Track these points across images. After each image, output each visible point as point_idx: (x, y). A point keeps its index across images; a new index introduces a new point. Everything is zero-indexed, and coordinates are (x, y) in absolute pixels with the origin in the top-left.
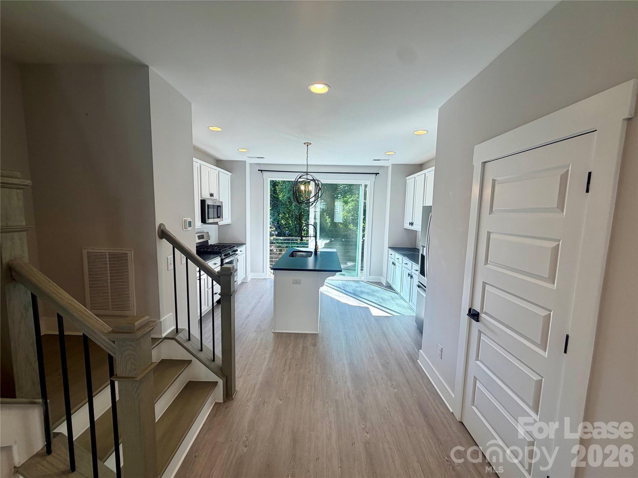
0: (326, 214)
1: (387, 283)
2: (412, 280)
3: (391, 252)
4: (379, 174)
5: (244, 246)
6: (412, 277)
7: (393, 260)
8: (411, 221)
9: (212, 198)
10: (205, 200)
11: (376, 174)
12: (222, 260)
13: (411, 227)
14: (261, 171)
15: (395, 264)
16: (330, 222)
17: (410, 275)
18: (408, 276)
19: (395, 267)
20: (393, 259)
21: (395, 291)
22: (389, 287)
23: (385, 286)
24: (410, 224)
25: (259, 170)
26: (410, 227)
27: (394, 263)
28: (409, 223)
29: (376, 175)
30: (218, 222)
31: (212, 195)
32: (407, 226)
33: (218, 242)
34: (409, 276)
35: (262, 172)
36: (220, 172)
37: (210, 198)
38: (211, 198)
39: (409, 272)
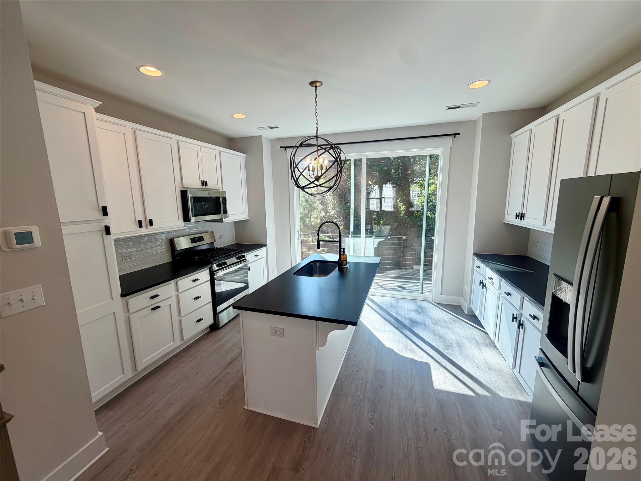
0: (400, 201)
1: (471, 310)
2: (522, 331)
3: (478, 262)
4: (459, 134)
5: (264, 248)
6: (521, 325)
7: (481, 278)
8: (519, 211)
9: (207, 187)
10: (186, 190)
11: (455, 135)
12: (212, 274)
13: (521, 222)
14: (285, 148)
15: (485, 286)
16: (404, 210)
17: (516, 318)
18: (513, 321)
19: (485, 290)
20: (481, 276)
21: (484, 329)
22: (473, 318)
23: (467, 315)
24: (517, 216)
25: (281, 147)
26: (518, 222)
27: (482, 283)
28: (515, 215)
29: (455, 137)
30: (222, 219)
31: (204, 183)
32: (511, 219)
33: (235, 243)
34: (515, 320)
35: (285, 150)
36: (221, 152)
37: (201, 187)
38: (204, 187)
39: (516, 312)
